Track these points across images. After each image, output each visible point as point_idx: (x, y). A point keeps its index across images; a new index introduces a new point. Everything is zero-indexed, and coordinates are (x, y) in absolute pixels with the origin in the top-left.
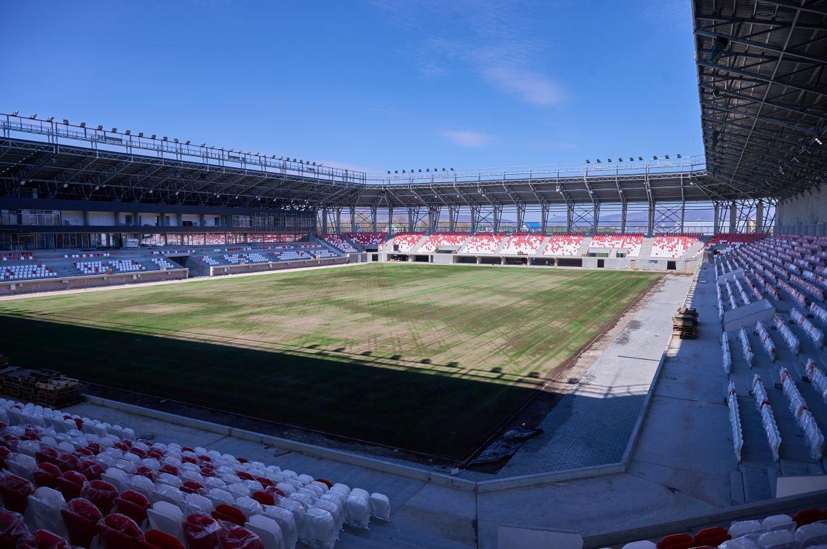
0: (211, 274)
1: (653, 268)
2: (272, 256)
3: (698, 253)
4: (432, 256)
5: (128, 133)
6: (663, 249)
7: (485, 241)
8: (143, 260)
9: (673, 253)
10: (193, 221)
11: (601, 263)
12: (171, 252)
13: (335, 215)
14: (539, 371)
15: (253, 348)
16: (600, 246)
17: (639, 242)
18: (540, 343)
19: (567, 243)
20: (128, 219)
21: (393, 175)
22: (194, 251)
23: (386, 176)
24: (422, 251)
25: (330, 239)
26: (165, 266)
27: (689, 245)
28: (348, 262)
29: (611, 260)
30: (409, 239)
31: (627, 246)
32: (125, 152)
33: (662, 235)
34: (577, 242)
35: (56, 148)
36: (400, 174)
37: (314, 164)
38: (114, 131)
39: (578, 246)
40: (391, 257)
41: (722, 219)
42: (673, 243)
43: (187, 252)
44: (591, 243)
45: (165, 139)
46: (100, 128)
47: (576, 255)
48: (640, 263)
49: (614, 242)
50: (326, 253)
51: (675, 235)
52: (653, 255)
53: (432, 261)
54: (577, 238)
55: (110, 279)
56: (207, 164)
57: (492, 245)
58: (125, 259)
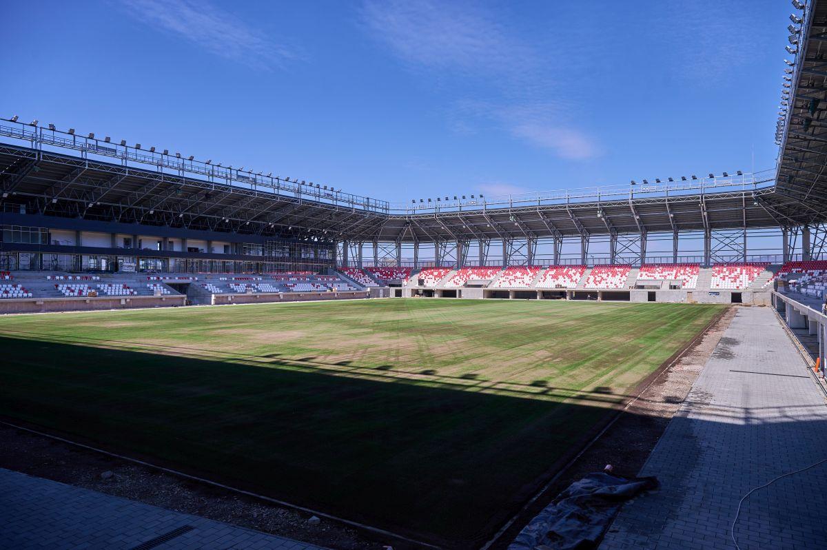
0: (213, 302)
1: (714, 300)
2: (285, 288)
3: (767, 283)
4: (460, 291)
5: (123, 144)
6: (724, 279)
7: (518, 274)
8: (137, 285)
9: (738, 283)
10: (200, 248)
11: (652, 296)
12: (170, 278)
13: (357, 250)
14: (610, 386)
15: (187, 357)
16: (650, 278)
17: (695, 272)
18: (603, 356)
19: (611, 275)
20: (127, 242)
21: (418, 204)
22: (196, 279)
23: (410, 206)
24: (449, 285)
25: (350, 273)
26: (160, 291)
27: (756, 275)
28: (369, 297)
29: (664, 293)
30: (436, 273)
31: (681, 277)
32: (121, 164)
33: (721, 265)
34: (623, 274)
35: (39, 154)
36: (426, 203)
37: (332, 190)
38: (107, 141)
39: (624, 278)
40: (416, 292)
41: (792, 246)
42: (736, 273)
43: (188, 278)
44: (639, 274)
45: (166, 153)
46: (91, 137)
47: (622, 287)
48: (699, 295)
49: (665, 273)
50: (344, 287)
51: (737, 264)
52: (713, 286)
53: (460, 296)
54: (622, 270)
55: (94, 303)
56: (212, 183)
57: (527, 279)
58: (116, 283)
